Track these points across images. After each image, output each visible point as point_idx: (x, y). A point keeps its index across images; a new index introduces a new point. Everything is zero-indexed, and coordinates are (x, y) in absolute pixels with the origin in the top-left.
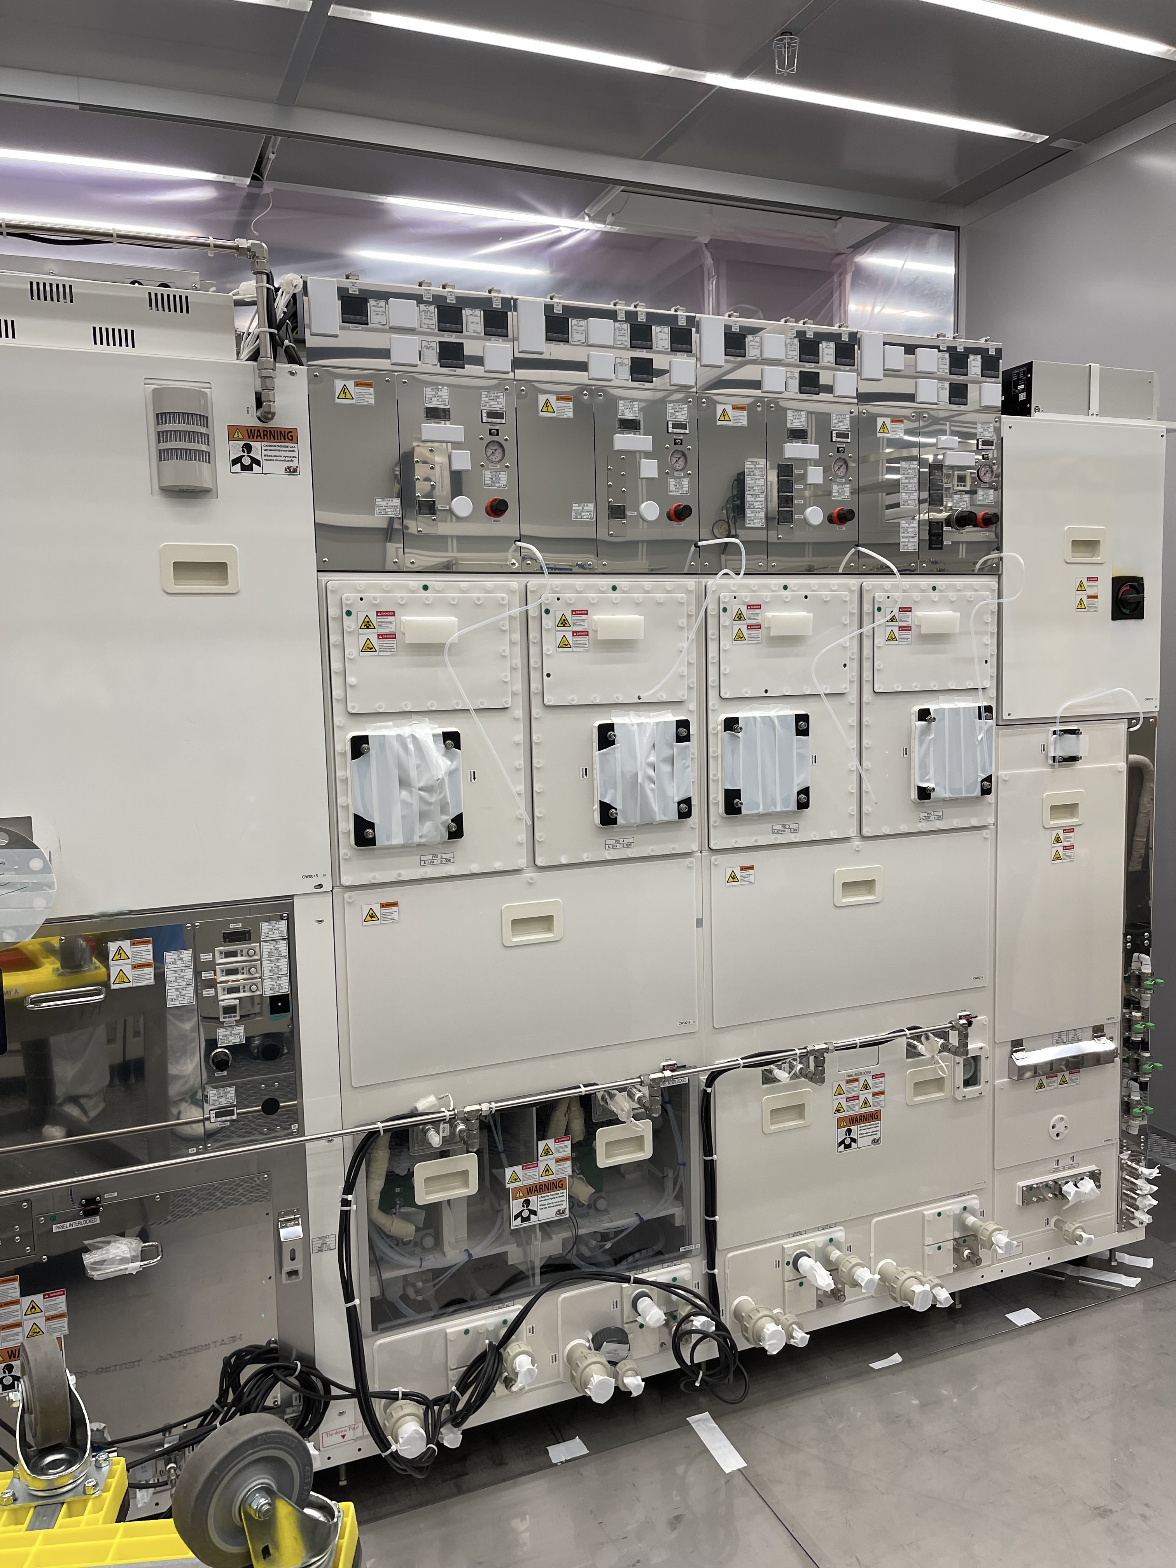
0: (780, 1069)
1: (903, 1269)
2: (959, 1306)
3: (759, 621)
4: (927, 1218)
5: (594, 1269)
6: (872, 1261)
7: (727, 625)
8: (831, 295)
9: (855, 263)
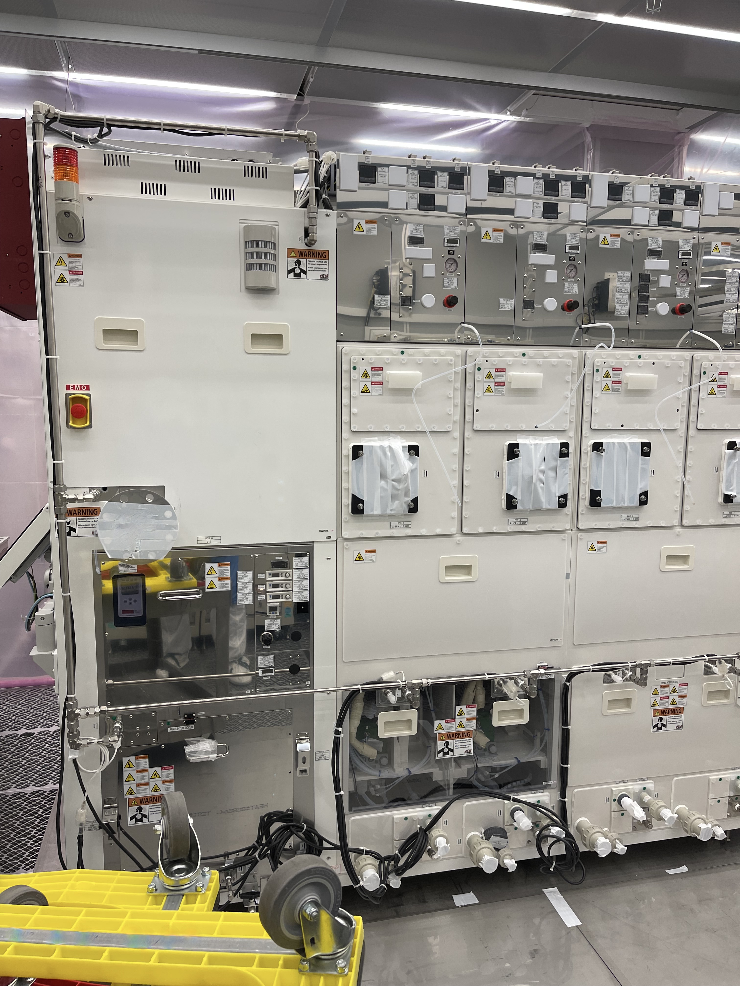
0: (616, 674)
1: (693, 812)
2: (729, 840)
3: (620, 379)
4: (711, 781)
5: (487, 789)
6: (672, 805)
7: (598, 380)
8: (673, 160)
9: (691, 139)
